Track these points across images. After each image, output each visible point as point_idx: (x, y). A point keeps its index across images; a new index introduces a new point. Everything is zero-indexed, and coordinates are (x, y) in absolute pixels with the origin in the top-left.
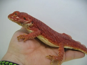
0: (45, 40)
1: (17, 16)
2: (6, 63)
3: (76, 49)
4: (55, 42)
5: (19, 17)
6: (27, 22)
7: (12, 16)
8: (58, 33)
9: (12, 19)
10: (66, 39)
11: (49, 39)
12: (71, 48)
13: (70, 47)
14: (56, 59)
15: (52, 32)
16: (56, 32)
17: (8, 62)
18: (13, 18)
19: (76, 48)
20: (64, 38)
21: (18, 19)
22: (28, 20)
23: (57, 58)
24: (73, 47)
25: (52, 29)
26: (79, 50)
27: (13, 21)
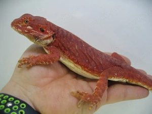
0: (76, 68)
1: (28, 26)
2: (4, 98)
3: (134, 83)
4: (93, 70)
5: (31, 27)
6: (46, 36)
7: (20, 24)
8: (101, 53)
9: (19, 30)
10: (116, 65)
11: (83, 66)
12: (125, 80)
13: (123, 78)
14: (86, 99)
15: (90, 51)
16: (97, 51)
17: (8, 97)
18: (20, 28)
19: (133, 81)
20: (111, 63)
21: (29, 31)
22: (48, 33)
23: (89, 98)
24: (127, 79)
25: (90, 46)
26: (140, 84)
27: (20, 33)
